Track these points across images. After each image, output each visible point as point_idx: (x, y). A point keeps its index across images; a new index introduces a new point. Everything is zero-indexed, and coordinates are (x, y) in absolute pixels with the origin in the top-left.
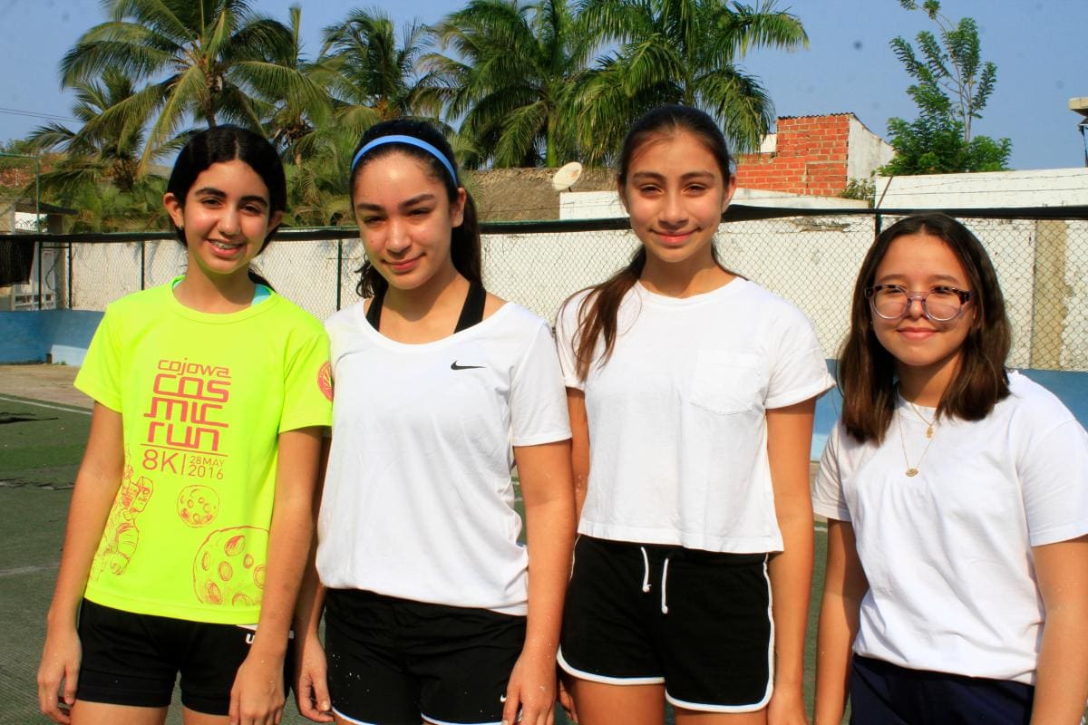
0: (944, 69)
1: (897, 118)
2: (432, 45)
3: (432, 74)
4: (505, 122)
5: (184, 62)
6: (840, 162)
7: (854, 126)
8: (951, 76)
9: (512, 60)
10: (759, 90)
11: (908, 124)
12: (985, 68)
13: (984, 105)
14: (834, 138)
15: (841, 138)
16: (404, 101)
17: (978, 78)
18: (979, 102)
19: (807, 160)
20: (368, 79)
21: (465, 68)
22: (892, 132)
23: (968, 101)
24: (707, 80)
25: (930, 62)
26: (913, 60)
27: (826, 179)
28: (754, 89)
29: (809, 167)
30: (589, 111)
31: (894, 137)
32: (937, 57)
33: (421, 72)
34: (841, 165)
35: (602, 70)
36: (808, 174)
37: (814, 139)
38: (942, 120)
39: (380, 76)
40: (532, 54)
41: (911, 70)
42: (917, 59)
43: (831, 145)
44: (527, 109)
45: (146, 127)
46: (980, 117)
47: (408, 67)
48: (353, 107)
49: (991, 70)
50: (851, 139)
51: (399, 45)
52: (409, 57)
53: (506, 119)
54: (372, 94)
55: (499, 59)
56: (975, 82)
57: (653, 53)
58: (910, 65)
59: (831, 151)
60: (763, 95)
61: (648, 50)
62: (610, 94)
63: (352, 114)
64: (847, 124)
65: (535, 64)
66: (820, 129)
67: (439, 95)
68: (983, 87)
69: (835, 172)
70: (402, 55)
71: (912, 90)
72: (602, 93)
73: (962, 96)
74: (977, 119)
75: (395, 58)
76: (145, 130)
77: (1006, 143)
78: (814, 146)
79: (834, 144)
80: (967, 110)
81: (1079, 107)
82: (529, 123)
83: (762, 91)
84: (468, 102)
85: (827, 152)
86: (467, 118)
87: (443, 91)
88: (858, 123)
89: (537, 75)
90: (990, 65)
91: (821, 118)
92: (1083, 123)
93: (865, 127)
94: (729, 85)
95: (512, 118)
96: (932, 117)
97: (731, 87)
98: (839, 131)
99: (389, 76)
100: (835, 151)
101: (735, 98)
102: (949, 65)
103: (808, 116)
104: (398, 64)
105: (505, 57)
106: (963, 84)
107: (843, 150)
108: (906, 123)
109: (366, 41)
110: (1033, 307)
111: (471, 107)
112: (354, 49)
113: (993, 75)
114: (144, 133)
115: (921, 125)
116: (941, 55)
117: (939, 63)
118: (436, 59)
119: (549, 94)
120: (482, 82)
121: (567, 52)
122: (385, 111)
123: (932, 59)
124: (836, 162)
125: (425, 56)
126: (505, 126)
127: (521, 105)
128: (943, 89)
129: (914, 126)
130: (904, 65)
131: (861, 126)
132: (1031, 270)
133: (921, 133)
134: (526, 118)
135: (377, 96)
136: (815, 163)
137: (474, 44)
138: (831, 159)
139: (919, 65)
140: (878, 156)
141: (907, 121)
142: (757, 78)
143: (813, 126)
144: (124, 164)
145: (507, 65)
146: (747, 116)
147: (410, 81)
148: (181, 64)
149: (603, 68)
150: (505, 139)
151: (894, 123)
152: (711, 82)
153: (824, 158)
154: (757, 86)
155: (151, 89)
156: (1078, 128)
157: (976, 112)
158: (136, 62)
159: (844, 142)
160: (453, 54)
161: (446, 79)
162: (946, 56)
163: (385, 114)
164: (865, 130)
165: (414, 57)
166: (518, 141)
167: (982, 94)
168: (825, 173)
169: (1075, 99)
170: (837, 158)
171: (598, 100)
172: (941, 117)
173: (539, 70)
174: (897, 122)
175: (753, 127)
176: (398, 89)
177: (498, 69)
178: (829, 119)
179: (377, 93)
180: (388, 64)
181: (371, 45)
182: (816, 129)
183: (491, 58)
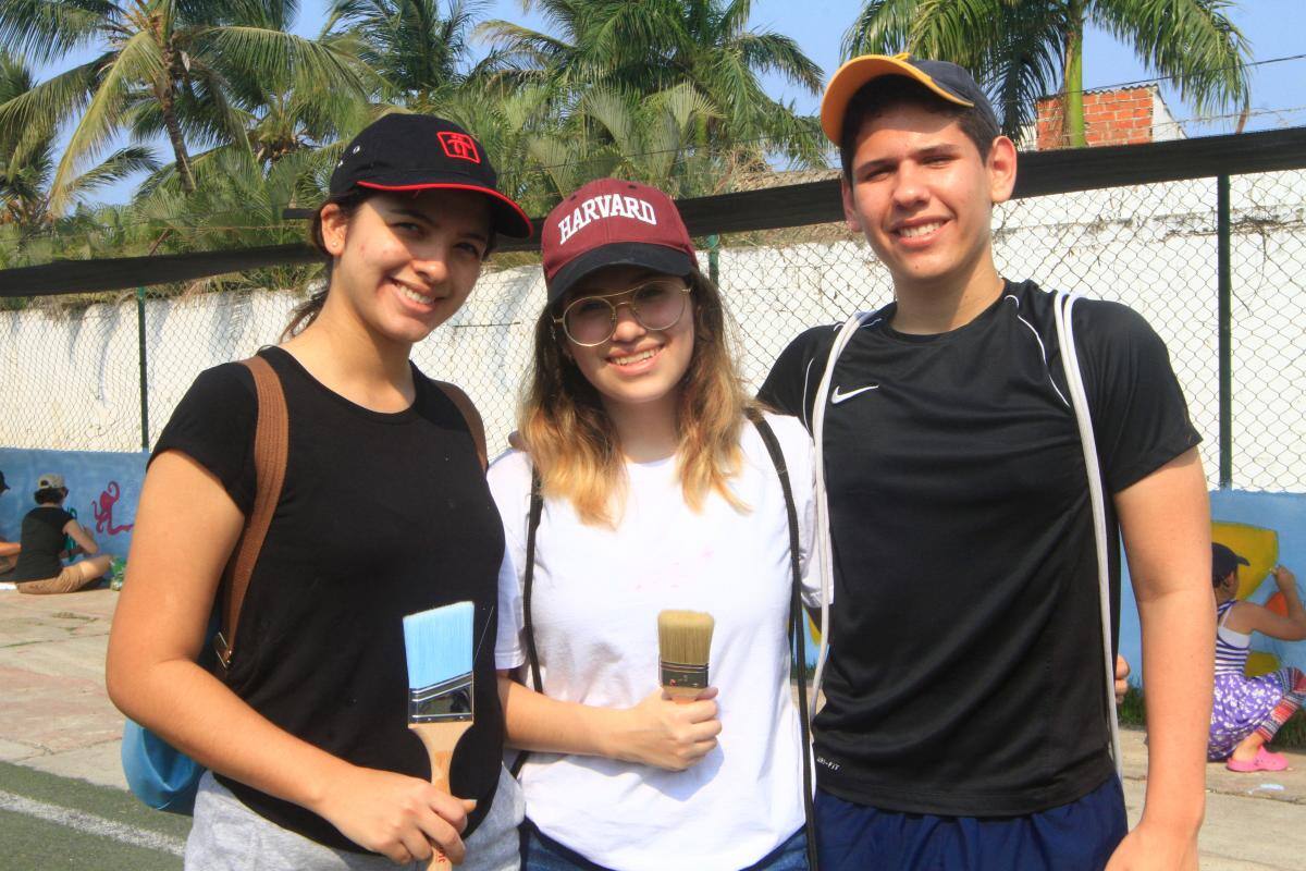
3: (494, 57)
5: (124, 30)
7: (1157, 105)
14: (1129, 125)
15: (1140, 123)
20: (399, 67)
21: (551, 42)
33: (479, 52)
37: (1094, 127)
43: (1124, 135)
45: (57, 146)
47: (458, 45)
50: (1156, 123)
51: (443, 13)
52: (458, 30)
54: (406, 88)
55: (626, 17)
64: (1149, 102)
66: (1105, 111)
67: (518, 81)
70: (449, 28)
75: (438, 32)
76: (56, 150)
78: (1096, 138)
79: (1130, 133)
87: (528, 76)
91: (1107, 94)
98: (1136, 113)
99: (432, 60)
104: (443, 41)
105: (633, 13)
109: (397, 10)
112: (375, 22)
114: (53, 156)
118: (504, 29)
120: (602, 55)
131: (1163, 105)
135: (415, 92)
143: (1095, 108)
144: (25, 204)
145: (638, 26)
147: (463, 66)
148: (117, 33)
155: (68, 79)
158: (45, 27)
159: (1145, 128)
164: (1166, 113)
165: (464, 32)
177: (624, 35)
178: (1120, 95)
179: (414, 88)
180: (430, 43)
181: (404, 12)
182: (1100, 113)
183: (611, 16)
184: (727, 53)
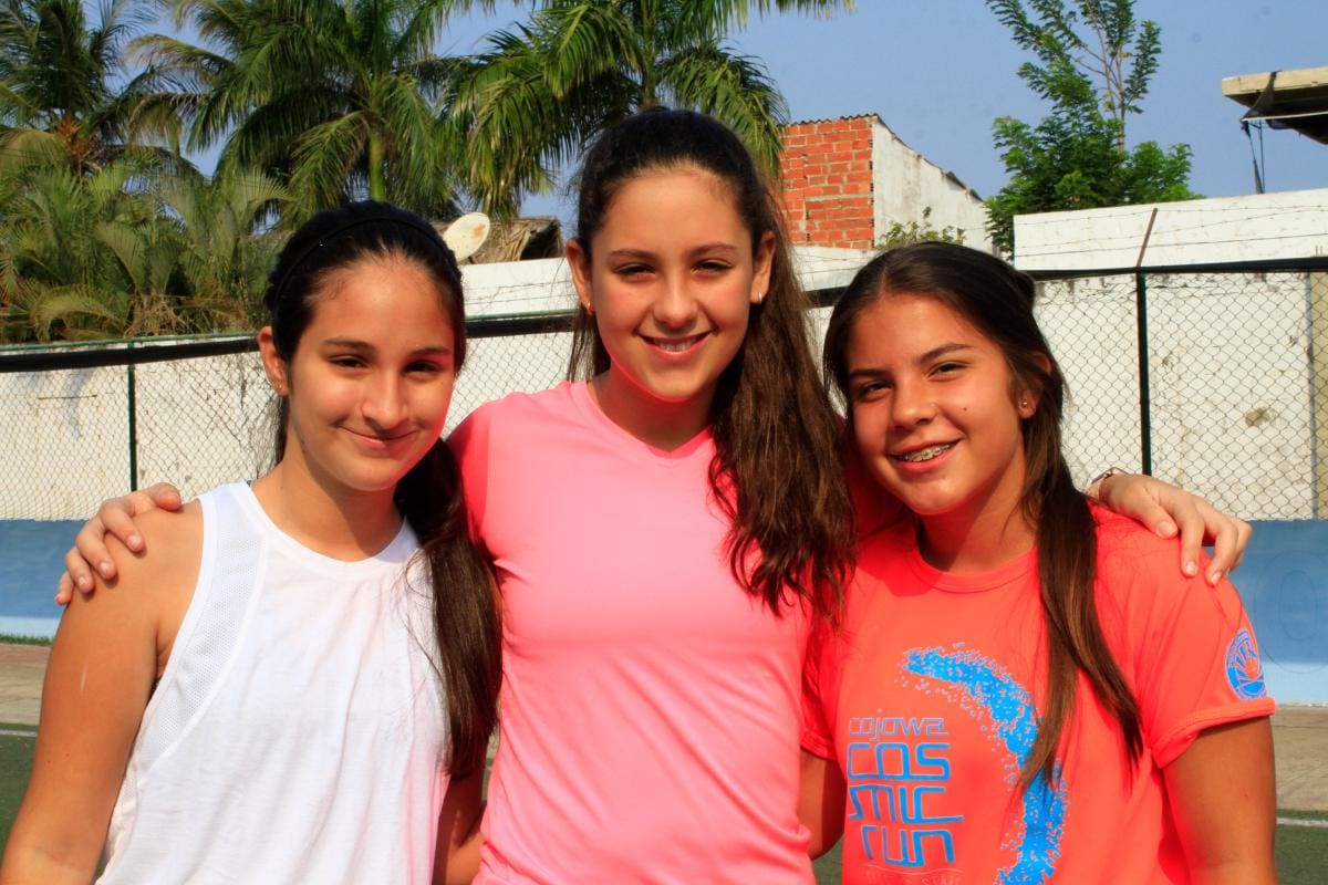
0: (1073, 36)
1: (1009, 118)
2: (150, 20)
3: (152, 71)
4: (298, 151)
6: (861, 196)
7: (879, 134)
8: (1085, 46)
9: (304, 43)
10: (760, 79)
11: (1028, 127)
12: (1142, 30)
13: (1145, 91)
14: (848, 157)
15: (859, 156)
16: (108, 121)
17: (1131, 47)
18: (1137, 86)
19: (805, 194)
20: (38, 82)
21: (214, 58)
22: (1003, 141)
23: (1118, 86)
24: (681, 66)
25: (1048, 25)
26: (1024, 24)
27: (841, 225)
28: (753, 78)
29: (810, 205)
30: (485, 125)
31: (1006, 149)
32: (1057, 15)
33: (135, 67)
34: (865, 200)
35: (498, 56)
36: (808, 218)
37: (812, 160)
38: (1089, 118)
39: (61, 76)
40: (336, 32)
41: (1022, 39)
42: (1029, 21)
43: (843, 168)
44: (334, 126)
46: (1139, 111)
47: (110, 58)
48: (16, 132)
49: (1151, 35)
50: (876, 157)
51: (92, 22)
52: (111, 40)
53: (298, 145)
54: (47, 106)
55: (283, 42)
56: (1128, 54)
57: (595, 25)
58: (1019, 31)
59: (845, 179)
60: (767, 89)
61: (584, 18)
62: (523, 93)
63: (17, 144)
64: (868, 133)
65: (342, 49)
66: (824, 143)
67: (174, 107)
68: (1140, 61)
69: (852, 213)
70: (99, 39)
71: (1027, 70)
72: (507, 93)
73: (1109, 79)
74: (1135, 113)
75: (86, 43)
77: (1182, 152)
78: (815, 171)
79: (849, 166)
80: (1117, 102)
81: (1237, 91)
82: (338, 149)
83: (766, 83)
84: (225, 120)
85: (839, 180)
86: (230, 146)
87: (181, 100)
88: (885, 131)
89: (346, 68)
90: (1148, 26)
91: (825, 124)
92: (1245, 117)
93: (896, 138)
94: (719, 73)
95: (309, 143)
96: (1073, 114)
97: (724, 76)
98: (855, 145)
99: (77, 75)
100: (851, 178)
101: (733, 93)
102: (1081, 27)
103: (803, 122)
104: (92, 53)
105: (292, 38)
106: (1109, 59)
107: (864, 176)
108: (1023, 126)
109: (35, 16)
110: (1313, 416)
111: (232, 127)
112: (11, 30)
113: (1154, 41)
115: (1051, 128)
116: (1064, 13)
117: (1062, 27)
118: (162, 44)
119: (369, 103)
120: (256, 84)
121: (397, 26)
122: (74, 137)
123: (1051, 19)
124: (852, 196)
125: (140, 39)
126: (297, 158)
127: (322, 120)
128: (1080, 69)
129: (1041, 129)
130: (1010, 31)
131: (889, 135)
132: (1305, 358)
133: (1052, 140)
134: (333, 141)
135: (57, 111)
136: (821, 199)
137: (230, 16)
138: (845, 192)
139: (1036, 32)
140: (917, 184)
141: (1024, 122)
142: (756, 60)
143: (813, 139)
145: (297, 52)
146: (755, 123)
147: (115, 83)
149: (500, 51)
150: (299, 180)
151: (1006, 127)
152: (688, 70)
153: (836, 191)
154: (758, 74)
156: (1241, 125)
157: (1132, 104)
159: (865, 162)
160: (191, 35)
161: (180, 80)
162: (1072, 14)
163: (73, 143)
164: (896, 142)
165: (119, 42)
166: (324, 183)
167: (1139, 73)
168: (837, 215)
169: (1231, 78)
170: (855, 190)
171: (500, 105)
172: (1087, 114)
173: (351, 60)
174: (1009, 124)
175: (767, 141)
176: (97, 100)
177: (281, 59)
178: (838, 125)
179: (56, 107)
180: (74, 55)
181: (43, 23)
182: (818, 144)
183: (268, 40)
184: (401, 82)
